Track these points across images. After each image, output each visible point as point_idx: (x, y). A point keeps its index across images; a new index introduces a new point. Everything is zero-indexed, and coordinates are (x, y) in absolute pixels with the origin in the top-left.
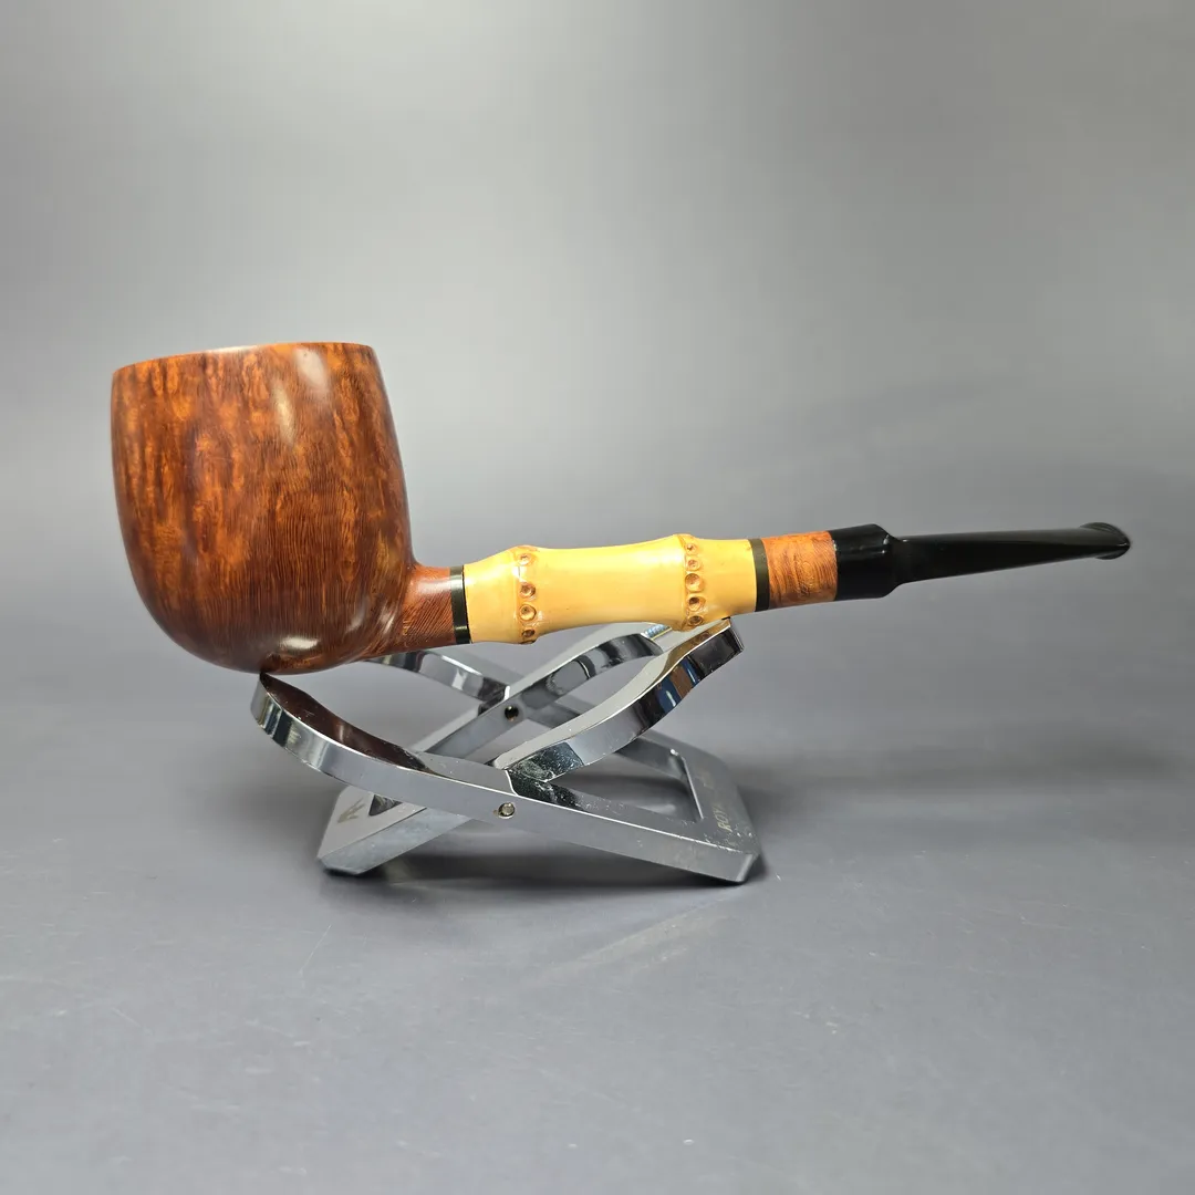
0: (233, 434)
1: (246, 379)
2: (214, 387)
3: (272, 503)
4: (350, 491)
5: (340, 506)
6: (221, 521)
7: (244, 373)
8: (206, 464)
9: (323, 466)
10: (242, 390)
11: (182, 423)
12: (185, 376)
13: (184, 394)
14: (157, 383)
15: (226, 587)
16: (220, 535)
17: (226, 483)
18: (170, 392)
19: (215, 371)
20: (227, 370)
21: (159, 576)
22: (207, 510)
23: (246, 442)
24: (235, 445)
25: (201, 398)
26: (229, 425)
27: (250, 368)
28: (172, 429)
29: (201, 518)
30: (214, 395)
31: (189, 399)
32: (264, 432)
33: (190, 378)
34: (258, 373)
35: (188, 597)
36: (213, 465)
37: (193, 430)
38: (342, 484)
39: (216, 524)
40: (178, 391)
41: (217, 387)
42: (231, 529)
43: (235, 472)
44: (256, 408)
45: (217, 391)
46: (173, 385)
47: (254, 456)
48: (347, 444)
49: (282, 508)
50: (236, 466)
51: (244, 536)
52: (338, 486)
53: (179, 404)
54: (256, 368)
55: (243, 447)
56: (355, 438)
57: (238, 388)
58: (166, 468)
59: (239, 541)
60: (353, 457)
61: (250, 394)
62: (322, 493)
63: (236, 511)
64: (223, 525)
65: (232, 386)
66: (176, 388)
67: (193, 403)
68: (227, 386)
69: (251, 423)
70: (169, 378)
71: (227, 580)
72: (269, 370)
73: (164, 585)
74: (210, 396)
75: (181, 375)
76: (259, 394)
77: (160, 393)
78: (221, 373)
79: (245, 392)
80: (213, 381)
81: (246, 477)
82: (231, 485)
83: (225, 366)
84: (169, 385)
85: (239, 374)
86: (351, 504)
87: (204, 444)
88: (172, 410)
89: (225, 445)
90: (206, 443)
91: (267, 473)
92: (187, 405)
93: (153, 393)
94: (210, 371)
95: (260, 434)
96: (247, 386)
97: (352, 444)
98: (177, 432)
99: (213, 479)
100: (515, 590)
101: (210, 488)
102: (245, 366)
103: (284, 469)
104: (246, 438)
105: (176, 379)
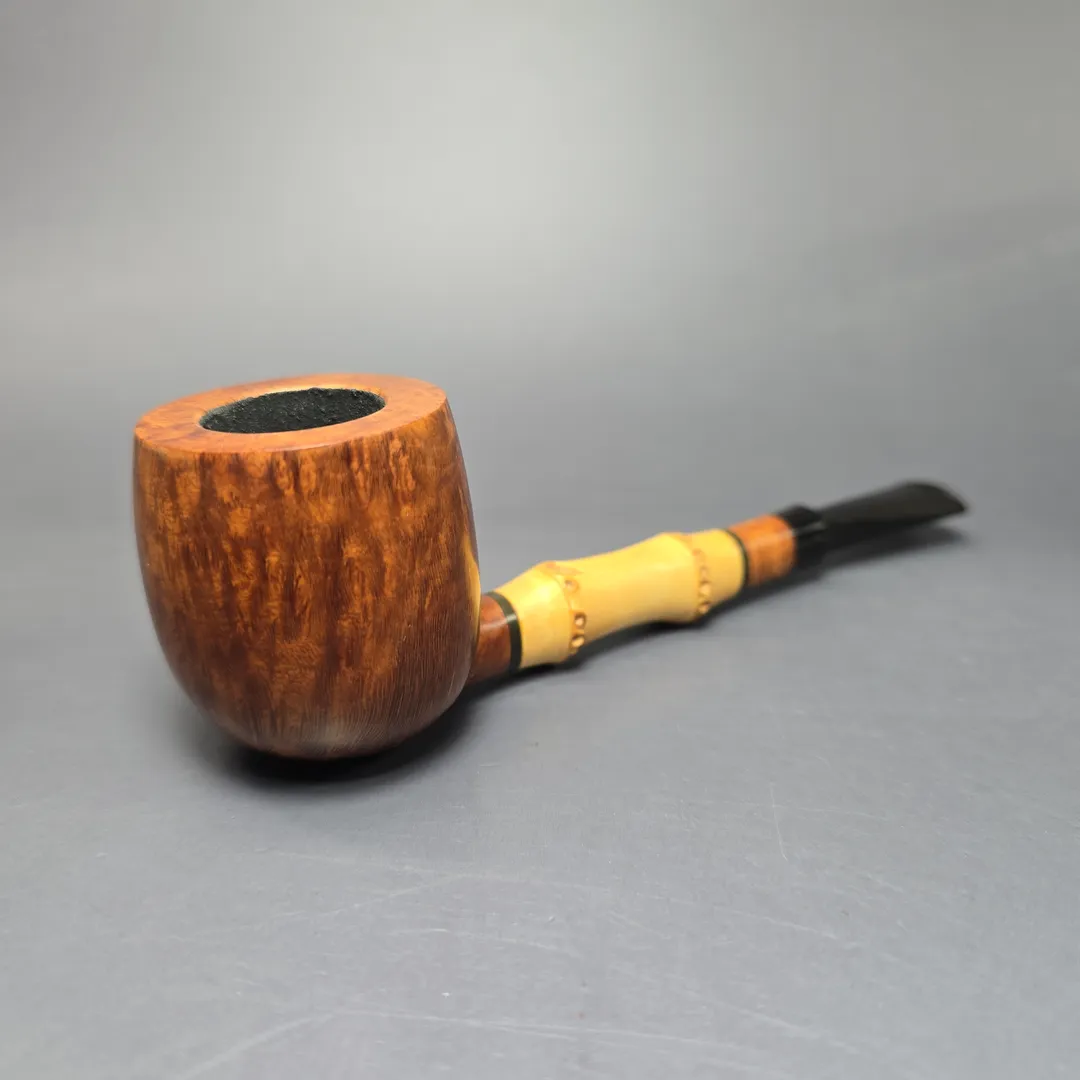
0: (385, 536)
1: (393, 469)
2: (362, 484)
3: (422, 602)
6: (370, 630)
7: (391, 463)
8: (355, 573)
10: (390, 485)
11: (325, 529)
12: (326, 472)
13: (326, 495)
14: (284, 480)
15: (368, 699)
16: (368, 647)
17: (378, 592)
18: (306, 492)
19: (361, 463)
20: (374, 463)
22: (354, 622)
23: (397, 542)
24: (386, 547)
25: (347, 498)
26: (380, 525)
27: (396, 457)
28: (310, 535)
29: (347, 633)
30: (363, 495)
31: (332, 499)
32: (414, 527)
33: (332, 475)
34: (404, 460)
36: (363, 573)
37: (339, 538)
39: (364, 636)
40: (317, 490)
41: (365, 483)
42: (380, 639)
43: (387, 577)
44: (405, 502)
45: (365, 487)
46: (309, 482)
47: (405, 557)
49: (429, 606)
50: (388, 570)
51: (394, 644)
53: (319, 505)
54: (401, 455)
55: (394, 548)
57: (387, 483)
58: (302, 582)
59: (387, 649)
61: (399, 487)
63: (387, 619)
64: (372, 636)
65: (381, 479)
66: (313, 486)
67: (337, 505)
68: (375, 481)
69: (401, 519)
70: (301, 475)
71: (371, 692)
72: (413, 456)
74: (357, 495)
75: (320, 471)
76: (406, 484)
77: (290, 492)
78: (367, 466)
79: (394, 485)
80: (360, 476)
81: (398, 580)
82: (383, 592)
83: (371, 457)
84: (304, 483)
85: (386, 465)
87: (352, 550)
88: (309, 513)
89: (376, 550)
90: (354, 550)
91: (417, 572)
92: (329, 507)
93: (276, 492)
94: (355, 465)
95: (411, 531)
96: (395, 477)
98: (317, 539)
99: (363, 589)
100: (569, 618)
101: (360, 599)
102: (391, 453)
103: (431, 563)
104: (397, 537)
105: (314, 476)
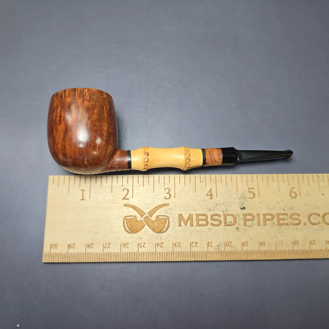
1: (84, 94)
4: (106, 123)
5: (103, 125)
6: (75, 125)
9: (100, 116)
11: (68, 103)
13: (69, 97)
14: (63, 95)
16: (74, 128)
21: (57, 139)
25: (73, 97)
26: (79, 103)
27: (86, 92)
28: (66, 104)
29: (70, 124)
30: (77, 97)
31: (70, 98)
32: (87, 106)
33: (71, 93)
35: (64, 144)
36: (74, 112)
37: (71, 104)
38: (104, 121)
40: (68, 96)
41: (78, 95)
43: (80, 114)
44: (86, 101)
47: (84, 111)
48: (106, 113)
52: (103, 121)
53: (68, 99)
56: (108, 112)
57: (82, 96)
60: (107, 116)
62: (100, 122)
68: (80, 96)
69: (85, 104)
70: (66, 93)
72: (90, 93)
73: (58, 141)
74: (75, 97)
76: (87, 98)
77: (63, 97)
78: (79, 93)
79: (84, 97)
82: (78, 117)
84: (66, 95)
86: (106, 126)
87: (73, 107)
88: (66, 100)
89: (78, 108)
92: (70, 99)
94: (76, 92)
97: (107, 113)
99: (74, 115)
103: (91, 115)
104: (83, 107)
105: (68, 93)
